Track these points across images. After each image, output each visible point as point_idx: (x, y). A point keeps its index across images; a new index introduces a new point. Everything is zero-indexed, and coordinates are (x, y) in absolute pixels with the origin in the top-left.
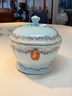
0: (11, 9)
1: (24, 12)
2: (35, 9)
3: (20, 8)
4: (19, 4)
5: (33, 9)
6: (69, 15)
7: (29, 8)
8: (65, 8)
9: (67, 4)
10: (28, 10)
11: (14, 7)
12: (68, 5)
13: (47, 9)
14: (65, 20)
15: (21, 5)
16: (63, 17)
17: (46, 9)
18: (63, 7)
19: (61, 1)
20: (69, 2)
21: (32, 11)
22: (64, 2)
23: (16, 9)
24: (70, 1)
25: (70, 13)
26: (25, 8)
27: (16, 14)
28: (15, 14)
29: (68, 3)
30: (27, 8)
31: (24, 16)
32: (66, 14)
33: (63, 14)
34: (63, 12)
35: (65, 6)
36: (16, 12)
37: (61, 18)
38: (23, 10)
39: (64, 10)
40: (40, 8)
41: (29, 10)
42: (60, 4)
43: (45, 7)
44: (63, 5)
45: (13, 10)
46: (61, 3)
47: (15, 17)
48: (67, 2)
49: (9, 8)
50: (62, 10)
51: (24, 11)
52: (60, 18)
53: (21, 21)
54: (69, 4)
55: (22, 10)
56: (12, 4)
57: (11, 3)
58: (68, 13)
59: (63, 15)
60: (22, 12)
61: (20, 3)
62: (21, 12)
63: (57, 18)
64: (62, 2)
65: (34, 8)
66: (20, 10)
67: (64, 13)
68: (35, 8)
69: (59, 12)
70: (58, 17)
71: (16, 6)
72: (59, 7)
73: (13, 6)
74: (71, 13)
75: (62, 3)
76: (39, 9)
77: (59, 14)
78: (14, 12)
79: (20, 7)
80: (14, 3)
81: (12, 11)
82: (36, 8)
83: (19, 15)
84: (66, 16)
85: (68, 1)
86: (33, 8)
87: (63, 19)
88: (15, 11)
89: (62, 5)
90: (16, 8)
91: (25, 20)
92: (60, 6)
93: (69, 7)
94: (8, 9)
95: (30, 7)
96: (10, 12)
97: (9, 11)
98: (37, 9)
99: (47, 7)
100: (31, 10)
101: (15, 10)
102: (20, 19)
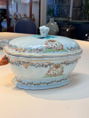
1: (5, 20)
2: (19, 17)
5: (16, 17)
6: (60, 25)
8: (54, 16)
10: (9, 18)
12: (57, 12)
14: (55, 30)
16: (52, 26)
18: (51, 16)
19: (49, 8)
20: (58, 10)
21: (15, 19)
22: (52, 9)
24: (60, 9)
25: (60, 22)
26: (6, 15)
29: (57, 11)
31: (4, 25)
32: (56, 23)
33: (53, 23)
34: (52, 21)
35: (54, 14)
38: (3, 18)
39: (53, 19)
40: (25, 15)
41: (11, 17)
42: (48, 11)
43: (31, 14)
44: (51, 13)
48: (55, 9)
51: (4, 18)
54: (58, 12)
55: (2, 17)
58: (58, 22)
60: (3, 20)
62: (0, 20)
67: (54, 22)
69: (48, 21)
74: (61, 22)
75: (50, 10)
77: (48, 23)
84: (57, 25)
85: (57, 9)
86: (16, 15)
87: (53, 29)
91: (6, 30)
92: (48, 14)
93: (59, 16)
99: (33, 15)
100: (14, 17)
102: (0, 29)
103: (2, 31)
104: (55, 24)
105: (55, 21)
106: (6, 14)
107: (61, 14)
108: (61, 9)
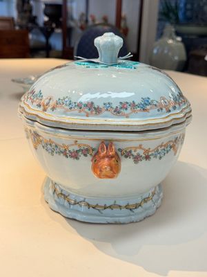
0: (19, 20)
1: (59, 31)
2: (90, 23)
3: (46, 19)
4: (43, 6)
5: (83, 23)
6: (189, 44)
7: (72, 19)
8: (177, 22)
9: (183, 11)
10: (68, 26)
11: (28, 14)
12: (185, 14)
13: (125, 24)
14: (176, 58)
15: (49, 11)
16: (170, 48)
17: (122, 24)
19: (166, 3)
20: (189, 6)
21: (82, 28)
22: (173, 5)
23: (33, 20)
24: (192, 5)
25: (191, 37)
26: (61, 19)
27: (35, 37)
28: (30, 36)
29: (186, 10)
30: (66, 20)
31: (57, 42)
32: (179, 39)
33: (173, 39)
34: (171, 35)
35: (177, 18)
36: (34, 31)
37: (166, 52)
38: (54, 25)
39: (173, 30)
40: (105, 19)
41: (71, 24)
42: (162, 11)
43: (119, 17)
44: (171, 15)
45: (24, 22)
46: (163, 9)
47: (32, 44)
48: (182, 5)
49: (13, 19)
50: (170, 28)
51: (57, 27)
52: (163, 51)
53: (48, 56)
54: (189, 13)
55: (51, 25)
56: (23, 5)
57: (21, 3)
58: (186, 37)
59: (170, 41)
60: (53, 30)
61: (47, 5)
62: (47, 31)
63: (155, 51)
64: (168, 5)
65: (87, 21)
66: (45, 23)
67: (174, 36)
68: (90, 19)
69: (160, 34)
70: (158, 47)
71: (34, 13)
72: (160, 20)
73: (25, 11)
74: (194, 37)
75: (168, 8)
76: (102, 21)
77: (161, 41)
78: (29, 30)
79: (46, 14)
81: (21, 27)
82: (94, 20)
83: (43, 39)
84: (181, 45)
85: (185, 5)
86: (84, 18)
87: (170, 54)
88: (32, 28)
89: (167, 14)
90: (35, 18)
91: (60, 54)
92: (164, 17)
93: (189, 20)
94: (10, 20)
95: (76, 16)
96: (17, 28)
97: (14, 25)
98: (97, 22)
99: (125, 19)
100: (79, 24)
101: (30, 25)
102: (45, 51)
104: (178, 41)
105: (178, 34)
106: (61, 17)
107: (197, 17)
108: (195, 6)
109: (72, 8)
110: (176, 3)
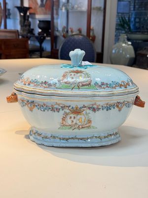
0: (22, 32)
1: (49, 38)
2: (70, 33)
3: (40, 30)
4: (38, 22)
5: (65, 33)
6: (136, 46)
7: (57, 31)
8: (129, 31)
10: (55, 35)
11: (28, 28)
12: (134, 25)
13: (93, 33)
14: (128, 56)
15: (42, 25)
16: (124, 49)
17: (91, 34)
18: (125, 30)
19: (122, 18)
20: (137, 20)
21: (64, 36)
22: (127, 19)
23: (31, 31)
24: (140, 19)
25: (138, 41)
26: (50, 31)
27: (32, 43)
28: (29, 42)
29: (135, 22)
30: (53, 31)
31: (47, 46)
32: (130, 43)
33: (125, 43)
34: (124, 41)
35: (130, 28)
36: (31, 38)
37: (121, 51)
38: (45, 35)
39: (126, 37)
40: (80, 31)
41: (57, 33)
42: (120, 23)
43: (89, 29)
44: (126, 25)
45: (25, 33)
47: (30, 47)
48: (132, 19)
49: (18, 31)
50: (124, 36)
51: (47, 36)
52: (119, 52)
53: (41, 57)
54: (137, 25)
55: (43, 34)
57: (23, 20)
58: (134, 41)
59: (124, 45)
60: (44, 38)
61: (40, 21)
62: (41, 39)
63: (114, 51)
64: (124, 19)
65: (67, 32)
66: (39, 34)
67: (127, 41)
68: (70, 30)
69: (117, 39)
70: (116, 49)
71: (32, 27)
72: (117, 29)
73: (26, 26)
74: (140, 41)
76: (78, 32)
77: (117, 44)
78: (28, 38)
79: (40, 28)
80: (28, 20)
81: (23, 36)
82: (72, 31)
83: (38, 44)
84: (131, 47)
85: (135, 19)
86: (66, 30)
87: (124, 53)
89: (123, 25)
90: (33, 30)
91: (50, 54)
92: (120, 28)
93: (138, 30)
94: (16, 32)
95: (60, 29)
96: (20, 37)
97: (19, 35)
98: (74, 33)
99: (93, 30)
100: (62, 34)
101: (29, 35)
102: (39, 53)
103: (43, 56)
104: (129, 45)
105: (129, 40)
106: (50, 29)
107: (143, 27)
108: (142, 20)
109: (57, 23)
110: (129, 18)
